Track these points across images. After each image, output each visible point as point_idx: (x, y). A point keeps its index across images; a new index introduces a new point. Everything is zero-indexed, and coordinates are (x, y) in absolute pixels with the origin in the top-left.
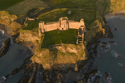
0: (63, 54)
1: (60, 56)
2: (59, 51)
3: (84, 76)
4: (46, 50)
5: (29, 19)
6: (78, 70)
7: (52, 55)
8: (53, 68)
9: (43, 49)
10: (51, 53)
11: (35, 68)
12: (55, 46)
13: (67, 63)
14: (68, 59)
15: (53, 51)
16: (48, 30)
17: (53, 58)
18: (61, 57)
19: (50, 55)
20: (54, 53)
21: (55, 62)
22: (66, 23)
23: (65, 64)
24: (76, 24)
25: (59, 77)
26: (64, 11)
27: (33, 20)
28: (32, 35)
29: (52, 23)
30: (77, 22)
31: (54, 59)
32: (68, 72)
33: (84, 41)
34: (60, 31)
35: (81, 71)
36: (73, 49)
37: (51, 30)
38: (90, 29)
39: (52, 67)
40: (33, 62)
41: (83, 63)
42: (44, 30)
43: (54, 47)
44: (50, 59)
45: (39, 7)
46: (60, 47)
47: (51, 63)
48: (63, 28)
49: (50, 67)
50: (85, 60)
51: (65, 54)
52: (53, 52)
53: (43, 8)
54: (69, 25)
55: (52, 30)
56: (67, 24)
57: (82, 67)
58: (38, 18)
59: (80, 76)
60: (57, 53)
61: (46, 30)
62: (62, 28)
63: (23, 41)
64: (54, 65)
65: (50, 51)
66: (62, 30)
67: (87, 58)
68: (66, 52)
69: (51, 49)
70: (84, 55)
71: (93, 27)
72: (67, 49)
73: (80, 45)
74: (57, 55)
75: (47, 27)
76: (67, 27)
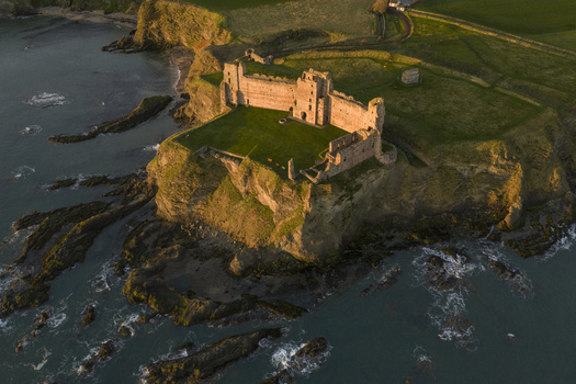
0: (236, 196)
1: (221, 198)
2: (230, 179)
3: (239, 297)
4: (182, 151)
5: (253, 56)
6: (241, 271)
7: (191, 175)
8: (178, 224)
9: (176, 144)
10: (192, 167)
11: (141, 198)
12: (222, 155)
13: (231, 235)
14: (240, 221)
15: (201, 165)
16: (254, 102)
17: (191, 189)
18: (224, 201)
19: (183, 173)
20: (204, 174)
21: (198, 208)
23: (223, 235)
24: (356, 113)
25: (166, 254)
26: (400, 66)
27: (261, 61)
28: (213, 106)
29: (270, 80)
30: (360, 109)
31: (194, 195)
32: (207, 258)
33: (322, 182)
34: (295, 121)
35: (248, 281)
36: (267, 191)
37: (265, 106)
38: (424, 165)
39: (179, 216)
40: (149, 180)
41: (281, 263)
42: (239, 94)
43: (216, 156)
44: (179, 186)
45: (332, 31)
46: (234, 167)
47: (178, 202)
48: (304, 115)
49: (173, 213)
50: (302, 262)
51: (242, 199)
52: (199, 170)
53: (343, 38)
54: (333, 110)
55: (270, 107)
56: (321, 101)
57: (265, 273)
58: (280, 62)
59: (227, 292)
60: (220, 180)
61: (246, 98)
62: (300, 112)
63: (194, 118)
64: (190, 215)
65: (190, 159)
66: (300, 117)
67: (312, 258)
68: (247, 193)
69: (202, 156)
70: (297, 237)
71: (449, 163)
72: (253, 185)
73: (292, 187)
74: (216, 188)
75: (251, 90)
76: (321, 114)
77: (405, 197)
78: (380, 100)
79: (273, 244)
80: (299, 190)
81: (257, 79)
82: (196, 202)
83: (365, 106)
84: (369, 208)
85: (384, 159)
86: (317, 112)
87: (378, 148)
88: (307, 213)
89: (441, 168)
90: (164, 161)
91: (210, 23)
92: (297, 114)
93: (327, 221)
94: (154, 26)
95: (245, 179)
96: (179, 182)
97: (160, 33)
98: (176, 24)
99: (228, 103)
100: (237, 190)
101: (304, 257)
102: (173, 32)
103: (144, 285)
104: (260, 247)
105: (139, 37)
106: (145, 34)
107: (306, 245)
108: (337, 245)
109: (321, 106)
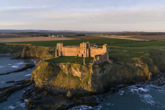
1: (60, 77)
2: (62, 71)
3: (72, 103)
4: (46, 63)
6: (71, 96)
7: (49, 70)
8: (44, 88)
9: (43, 62)
10: (50, 67)
11: (28, 84)
12: (59, 64)
13: (65, 88)
14: (67, 83)
15: (53, 67)
16: (66, 55)
17: (49, 74)
19: (46, 69)
20: (53, 70)
21: (51, 82)
22: (86, 47)
23: (61, 89)
29: (71, 47)
30: (100, 49)
31: (50, 77)
32: (57, 95)
34: (79, 58)
35: (74, 99)
36: (77, 70)
37: (69, 55)
39: (44, 86)
43: (57, 64)
44: (45, 74)
46: (64, 67)
47: (44, 80)
48: (83, 55)
49: (42, 84)
51: (67, 76)
52: (52, 68)
54: (91, 52)
55: (71, 55)
56: (88, 49)
57: (80, 96)
59: (67, 102)
60: (59, 72)
61: (63, 54)
62: (81, 55)
64: (48, 85)
65: (49, 65)
66: (81, 56)
67: (95, 91)
68: (69, 74)
69: (53, 64)
70: (89, 83)
71: (128, 64)
72: (71, 70)
73: (86, 66)
74: (57, 75)
75: (65, 51)
76: (88, 54)
77: (118, 74)
78: (106, 44)
79: (81, 87)
80: (88, 67)
81: (67, 47)
82: (50, 80)
83: (102, 48)
84: (108, 78)
85: (110, 61)
86: (87, 53)
87: (108, 58)
88: (92, 74)
89: (126, 65)
90: (39, 68)
91: (45, 49)
92: (80, 55)
93: (98, 78)
94: (28, 52)
95: (68, 68)
96: (45, 72)
97: (29, 54)
98: (35, 52)
99: (58, 55)
100: (65, 74)
101: (92, 91)
102: (34, 54)
103: (34, 102)
104: (76, 89)
105: (23, 55)
106: (25, 55)
107: (93, 86)
108: (102, 87)
109: (88, 51)
